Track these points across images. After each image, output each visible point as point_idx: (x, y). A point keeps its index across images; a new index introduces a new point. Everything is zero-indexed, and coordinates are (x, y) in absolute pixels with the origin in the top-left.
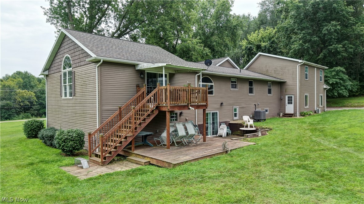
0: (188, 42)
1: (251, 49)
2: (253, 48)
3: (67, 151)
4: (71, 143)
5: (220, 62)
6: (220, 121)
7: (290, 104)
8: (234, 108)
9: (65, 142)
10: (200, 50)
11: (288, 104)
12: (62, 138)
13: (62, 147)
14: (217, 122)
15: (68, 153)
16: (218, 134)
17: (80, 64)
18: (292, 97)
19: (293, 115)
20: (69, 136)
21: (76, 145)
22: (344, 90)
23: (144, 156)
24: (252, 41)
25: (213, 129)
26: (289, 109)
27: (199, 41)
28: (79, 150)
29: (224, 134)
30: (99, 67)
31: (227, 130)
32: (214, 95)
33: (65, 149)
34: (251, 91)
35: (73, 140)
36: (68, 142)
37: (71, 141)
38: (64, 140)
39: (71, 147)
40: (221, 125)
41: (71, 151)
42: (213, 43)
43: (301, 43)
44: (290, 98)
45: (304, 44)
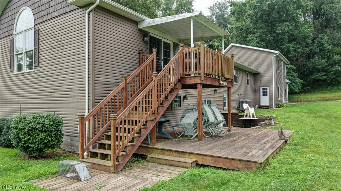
3: (32, 151)
4: (42, 135)
7: (265, 95)
8: (224, 97)
9: (29, 135)
11: (263, 95)
12: (25, 128)
13: (25, 144)
15: (33, 155)
17: (49, 17)
18: (267, 88)
19: (269, 106)
20: (38, 123)
21: (50, 139)
22: (295, 86)
23: (182, 152)
26: (264, 100)
28: (54, 148)
30: (91, 14)
33: (30, 147)
34: (235, 80)
35: (45, 131)
36: (35, 133)
37: (42, 131)
38: (29, 130)
39: (40, 144)
41: (41, 150)
43: (258, 41)
44: (265, 90)
45: (260, 42)
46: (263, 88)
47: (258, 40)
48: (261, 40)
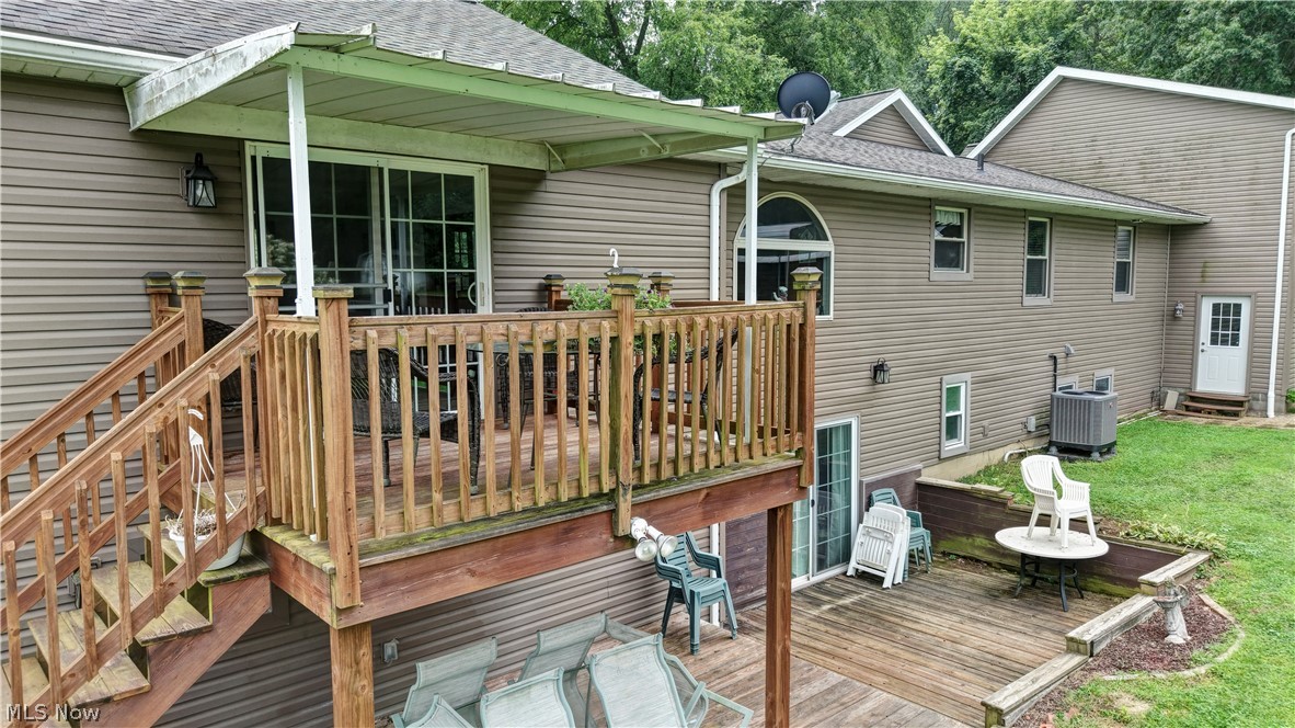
0: (690, 23)
1: (967, 74)
2: (975, 69)
5: (857, 114)
6: (866, 480)
7: (1224, 342)
8: (945, 387)
10: (748, 63)
11: (1214, 341)
14: (848, 484)
16: (853, 563)
18: (1238, 307)
19: (1240, 404)
24: (973, 40)
25: (823, 525)
26: (1221, 370)
27: (741, 21)
29: (893, 569)
31: (912, 539)
32: (831, 316)
34: (1036, 280)
40: (870, 503)
42: (808, 36)
43: (1235, 33)
44: (1226, 313)
45: (1248, 34)
46: (1216, 308)
47: (1235, 25)
48: (1252, 23)
